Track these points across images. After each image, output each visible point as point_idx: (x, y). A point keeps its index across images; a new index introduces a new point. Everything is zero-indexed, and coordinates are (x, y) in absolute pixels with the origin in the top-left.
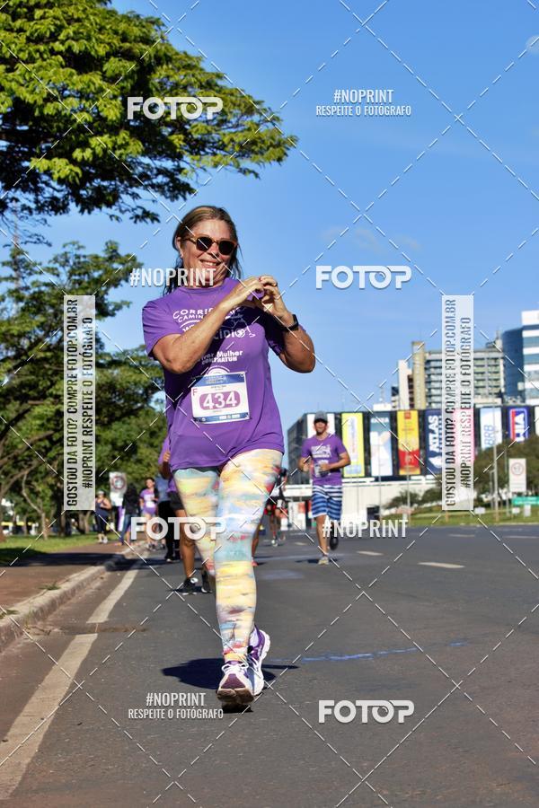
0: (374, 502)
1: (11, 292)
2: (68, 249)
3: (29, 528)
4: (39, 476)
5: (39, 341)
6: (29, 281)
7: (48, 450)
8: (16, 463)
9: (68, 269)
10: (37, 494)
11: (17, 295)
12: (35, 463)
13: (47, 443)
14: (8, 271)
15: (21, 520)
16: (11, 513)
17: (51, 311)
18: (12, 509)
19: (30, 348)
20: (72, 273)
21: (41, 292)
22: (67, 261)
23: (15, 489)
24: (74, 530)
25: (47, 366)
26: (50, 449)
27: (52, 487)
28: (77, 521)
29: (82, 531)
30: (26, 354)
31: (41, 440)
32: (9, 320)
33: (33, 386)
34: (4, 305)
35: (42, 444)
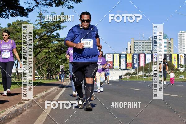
0: (121, 75)
1: (39, 23)
2: (52, 14)
3: (41, 78)
4: (44, 66)
5: (45, 34)
6: (43, 21)
8: (39, 63)
10: (43, 70)
11: (40, 24)
12: (43, 63)
13: (46, 58)
14: (38, 18)
15: (39, 75)
16: (37, 74)
17: (48, 28)
18: (38, 73)
19: (43, 36)
21: (46, 23)
23: (39, 68)
24: (52, 78)
25: (47, 40)
26: (47, 59)
27: (47, 68)
28: (52, 76)
29: (53, 79)
30: (42, 37)
31: (45, 57)
32: (38, 30)
33: (43, 45)
34: (37, 26)
35: (45, 58)
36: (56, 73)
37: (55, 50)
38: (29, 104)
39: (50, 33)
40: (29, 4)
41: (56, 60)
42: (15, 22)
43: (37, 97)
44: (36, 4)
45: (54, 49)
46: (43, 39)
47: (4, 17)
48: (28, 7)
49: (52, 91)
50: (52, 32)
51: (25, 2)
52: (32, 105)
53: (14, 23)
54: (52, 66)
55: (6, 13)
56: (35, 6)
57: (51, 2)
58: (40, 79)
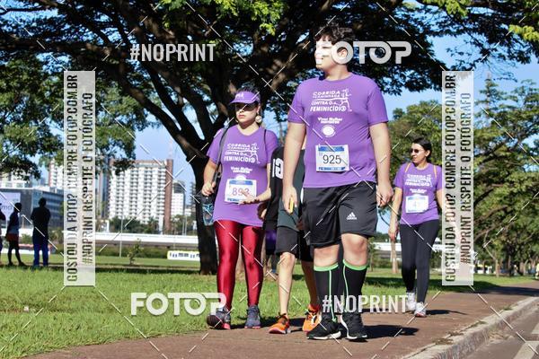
1: (485, 111)
2: (524, 84)
3: (486, 269)
5: (502, 144)
6: (498, 104)
7: (503, 218)
8: (480, 225)
9: (524, 97)
10: (492, 247)
11: (489, 113)
12: (493, 225)
13: (503, 213)
14: (484, 97)
15: (480, 263)
16: (474, 258)
17: (511, 125)
19: (496, 149)
20: (526, 100)
21: (505, 112)
22: (523, 92)
23: (479, 242)
24: (516, 273)
25: (507, 161)
26: (504, 217)
27: (503, 242)
28: (518, 266)
29: (521, 274)
30: (493, 152)
31: (499, 211)
32: (482, 129)
33: (496, 174)
34: (479, 119)
35: (499, 214)
36: (528, 258)
37: (529, 190)
38: (463, 345)
39: (516, 140)
40: (461, 54)
41: (530, 219)
42: (416, 106)
43: (484, 326)
44: (480, 56)
45: (527, 186)
46: (495, 157)
47: (388, 91)
48: (458, 63)
49: (525, 309)
50: (521, 138)
51: (448, 50)
52: (474, 348)
53: (412, 110)
54: (518, 236)
55: (393, 78)
56: (477, 61)
57: (525, 50)
58: (480, 272)
